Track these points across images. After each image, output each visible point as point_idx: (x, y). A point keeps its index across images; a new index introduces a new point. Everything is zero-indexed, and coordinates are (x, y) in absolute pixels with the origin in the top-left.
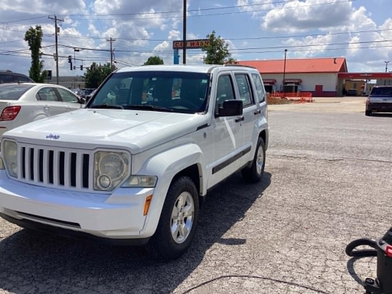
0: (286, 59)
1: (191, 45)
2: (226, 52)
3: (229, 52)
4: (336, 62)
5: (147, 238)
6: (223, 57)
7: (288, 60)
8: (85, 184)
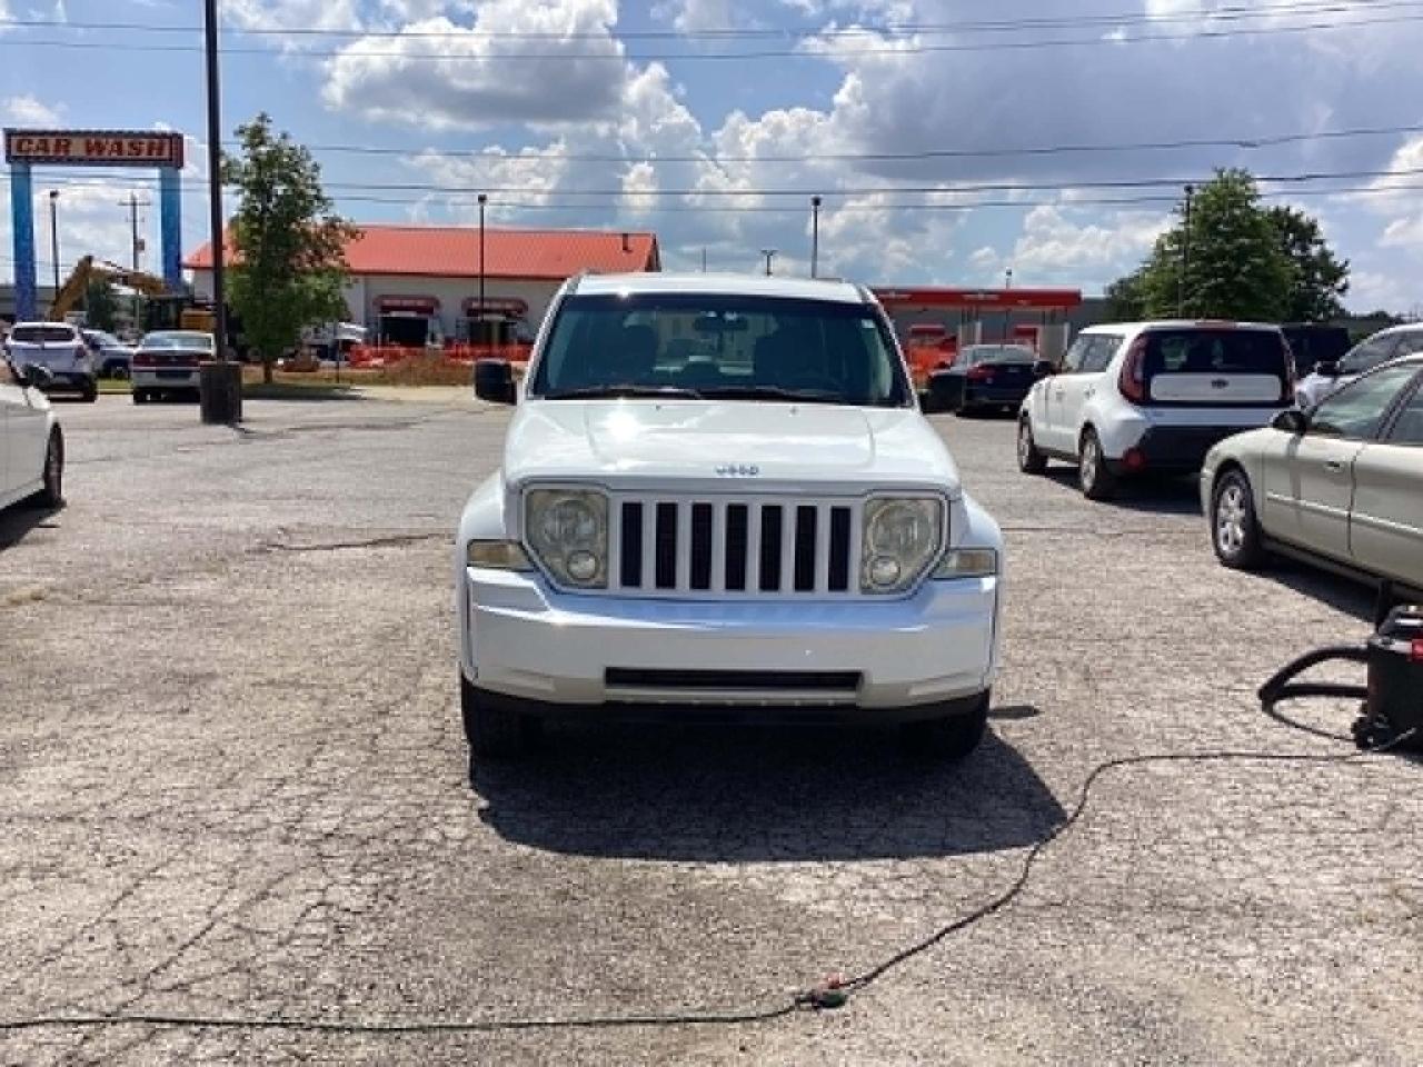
0: (485, 226)
1: (89, 151)
2: (313, 192)
3: (325, 194)
4: (631, 246)
5: (974, 696)
6: (306, 212)
7: (490, 231)
8: (839, 581)
